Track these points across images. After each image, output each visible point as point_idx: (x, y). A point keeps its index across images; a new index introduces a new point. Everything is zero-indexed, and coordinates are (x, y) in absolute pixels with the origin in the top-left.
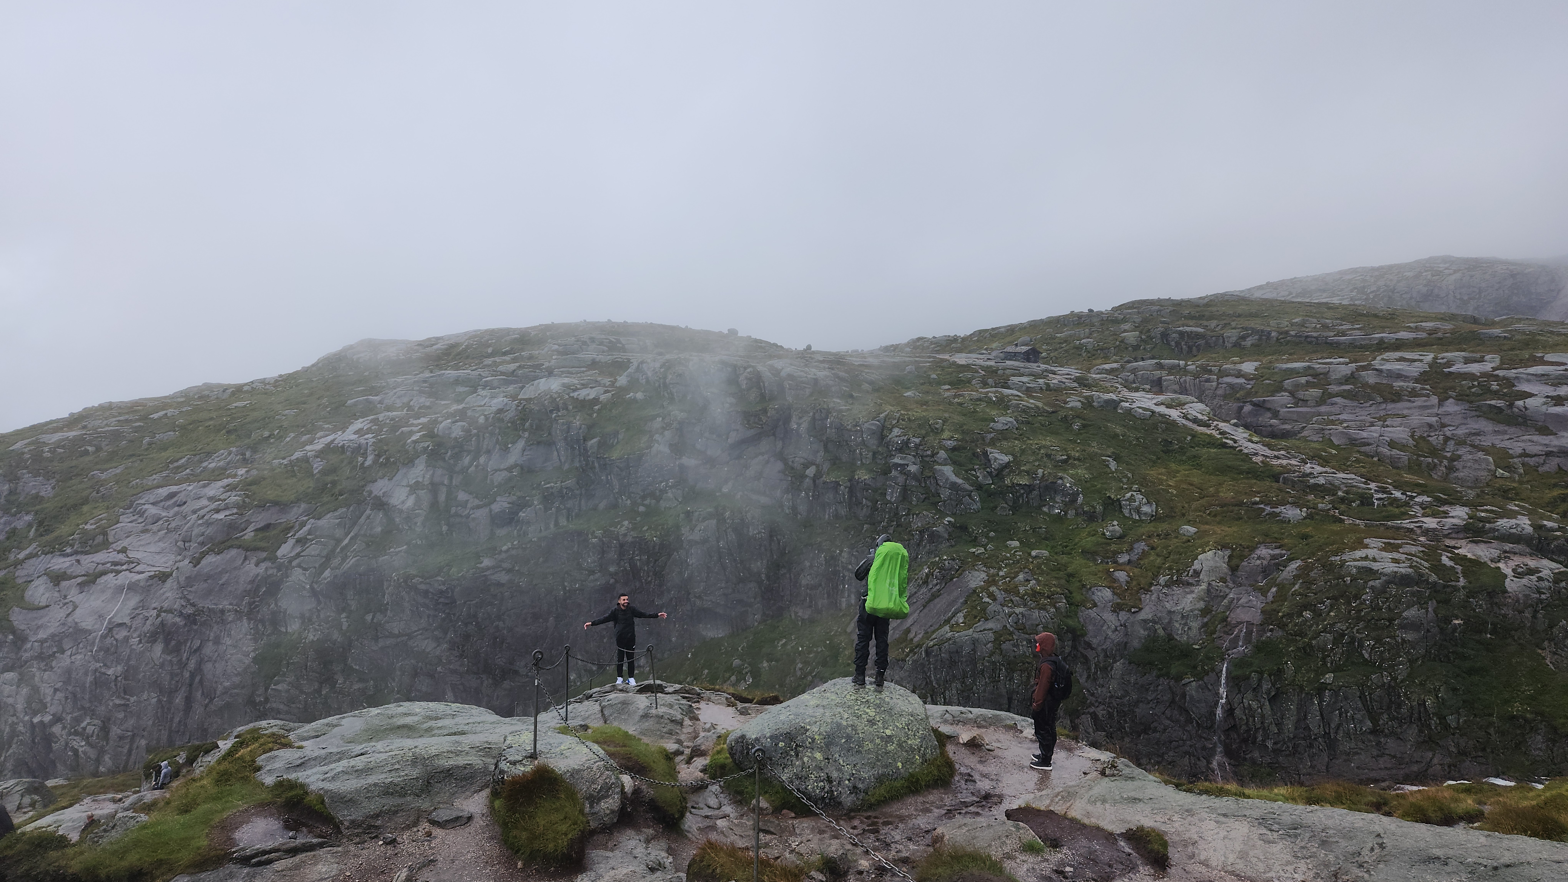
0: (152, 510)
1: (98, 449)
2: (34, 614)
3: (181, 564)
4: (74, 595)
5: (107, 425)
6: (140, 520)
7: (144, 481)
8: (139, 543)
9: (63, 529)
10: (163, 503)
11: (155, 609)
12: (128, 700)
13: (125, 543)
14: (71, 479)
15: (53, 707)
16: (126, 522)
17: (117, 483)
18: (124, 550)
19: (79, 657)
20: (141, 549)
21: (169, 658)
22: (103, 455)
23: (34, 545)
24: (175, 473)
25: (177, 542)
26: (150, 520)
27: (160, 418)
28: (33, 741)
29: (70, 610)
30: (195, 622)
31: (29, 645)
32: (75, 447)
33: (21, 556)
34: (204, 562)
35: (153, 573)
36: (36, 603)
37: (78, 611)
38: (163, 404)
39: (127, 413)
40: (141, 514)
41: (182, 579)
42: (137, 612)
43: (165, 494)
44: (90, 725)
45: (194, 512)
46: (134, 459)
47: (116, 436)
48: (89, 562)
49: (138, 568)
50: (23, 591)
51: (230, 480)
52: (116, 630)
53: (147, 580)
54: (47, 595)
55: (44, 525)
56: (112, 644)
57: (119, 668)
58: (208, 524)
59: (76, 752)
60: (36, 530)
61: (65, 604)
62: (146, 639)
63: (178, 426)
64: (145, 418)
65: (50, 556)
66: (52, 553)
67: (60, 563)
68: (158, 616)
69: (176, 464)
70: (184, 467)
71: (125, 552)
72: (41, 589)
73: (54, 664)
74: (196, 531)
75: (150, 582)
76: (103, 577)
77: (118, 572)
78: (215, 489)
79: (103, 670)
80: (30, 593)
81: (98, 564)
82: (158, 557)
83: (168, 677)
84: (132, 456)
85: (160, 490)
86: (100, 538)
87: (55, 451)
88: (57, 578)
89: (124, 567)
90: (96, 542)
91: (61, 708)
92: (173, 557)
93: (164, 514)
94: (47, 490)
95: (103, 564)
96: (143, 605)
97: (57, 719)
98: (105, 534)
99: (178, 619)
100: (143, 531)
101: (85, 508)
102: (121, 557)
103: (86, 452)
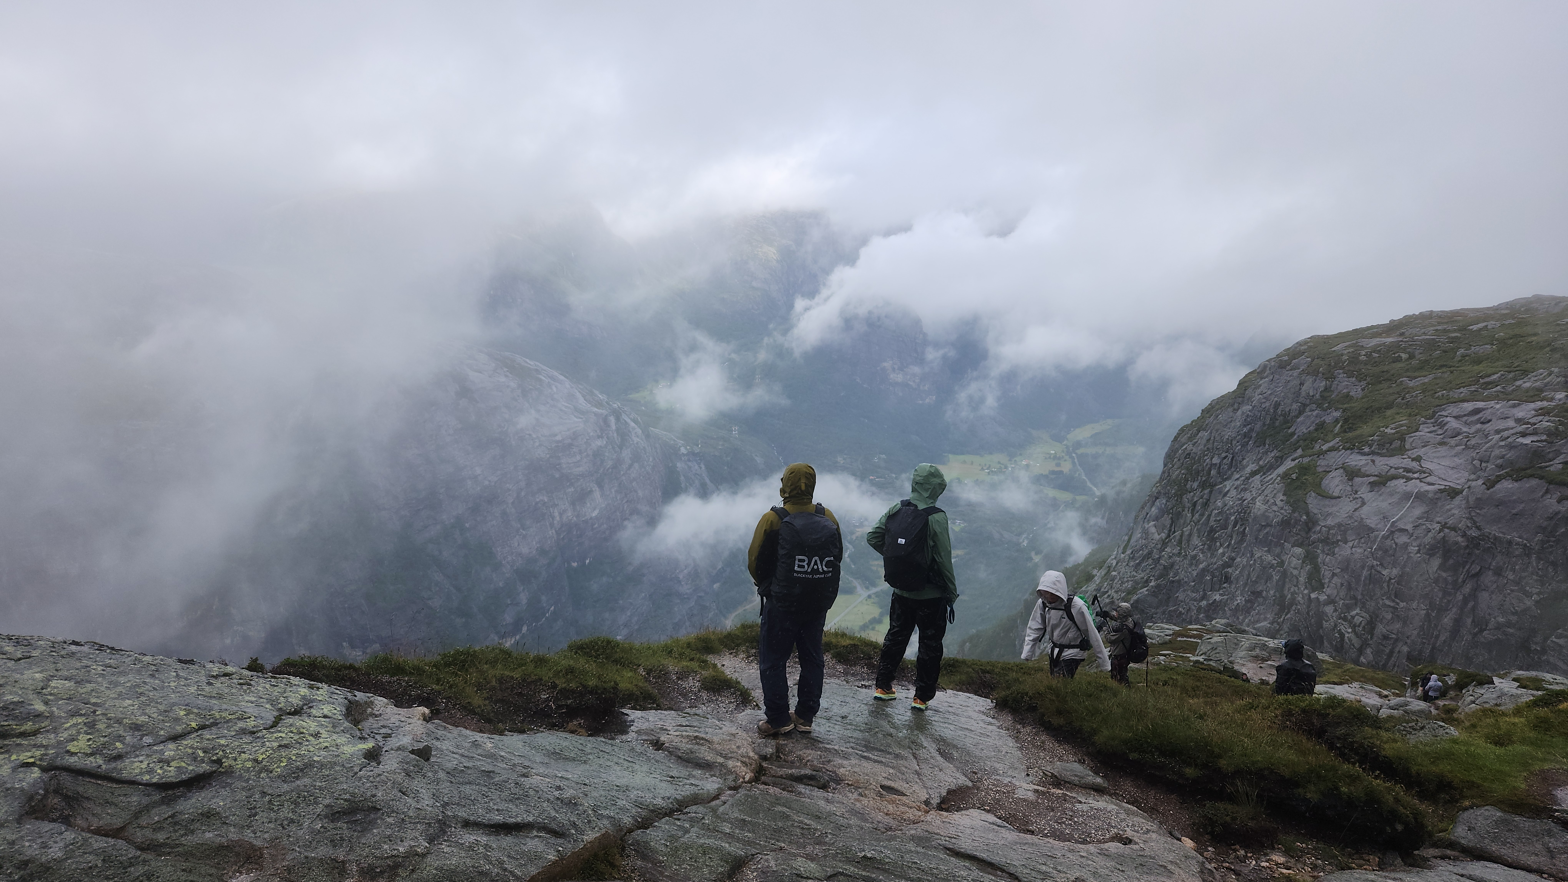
0: (1454, 424)
1: (1412, 357)
2: (1327, 502)
3: (1474, 484)
4: (1364, 492)
5: (1424, 334)
6: (1440, 432)
7: (1451, 393)
8: (1434, 455)
9: (1365, 429)
10: (1466, 418)
11: (1438, 523)
12: (1398, 604)
13: (1421, 452)
14: (1380, 382)
15: (1328, 589)
16: (1425, 432)
17: (1424, 392)
18: (1418, 459)
19: (1359, 550)
20: (1435, 460)
21: (1444, 575)
22: (1414, 362)
23: (1337, 440)
24: (1484, 389)
25: (1473, 459)
26: (1449, 433)
27: (1480, 330)
28: (1308, 613)
29: (1358, 505)
30: (1477, 546)
31: (1318, 528)
32: (1389, 354)
33: (1324, 448)
34: (1498, 486)
35: (1443, 487)
36: (1330, 492)
37: (1365, 509)
38: (1485, 315)
39: (1447, 323)
40: (1442, 425)
41: (1472, 499)
42: (1420, 521)
43: (1471, 409)
44: (1358, 615)
45: (1498, 432)
46: (1444, 369)
47: (1431, 345)
48: (1383, 464)
49: (1429, 479)
50: (1322, 479)
51: (1545, 404)
52: (1397, 535)
53: (1436, 493)
54: (1340, 487)
55: (1350, 422)
56: (1391, 547)
57: (1395, 572)
58: (1511, 447)
59: (1342, 635)
60: (1341, 426)
61: (1355, 499)
62: (1425, 551)
63: (1497, 340)
64: (1463, 329)
65: (1349, 452)
66: (1352, 449)
67: (1356, 460)
68: (1440, 531)
69: (1487, 380)
70: (1495, 384)
71: (1419, 462)
72: (1336, 481)
73: (1337, 550)
74: (1497, 452)
75: (1439, 495)
76: (1394, 481)
77: (1409, 479)
78: (1526, 411)
79: (1379, 568)
80: (1327, 482)
81: (1391, 467)
82: (1451, 472)
83: (1440, 595)
84: (1442, 366)
85: (1466, 405)
86: (1397, 444)
87: (1371, 355)
88: (1352, 474)
89: (1416, 475)
90: (1393, 446)
91: (1335, 592)
92: (1467, 474)
93: (1465, 430)
94: (1356, 391)
95: (1396, 469)
96: (1427, 516)
97: (1331, 601)
98: (1403, 440)
99: (1460, 539)
100: (1442, 444)
101: (1389, 413)
102: (1415, 465)
103: (1399, 359)
